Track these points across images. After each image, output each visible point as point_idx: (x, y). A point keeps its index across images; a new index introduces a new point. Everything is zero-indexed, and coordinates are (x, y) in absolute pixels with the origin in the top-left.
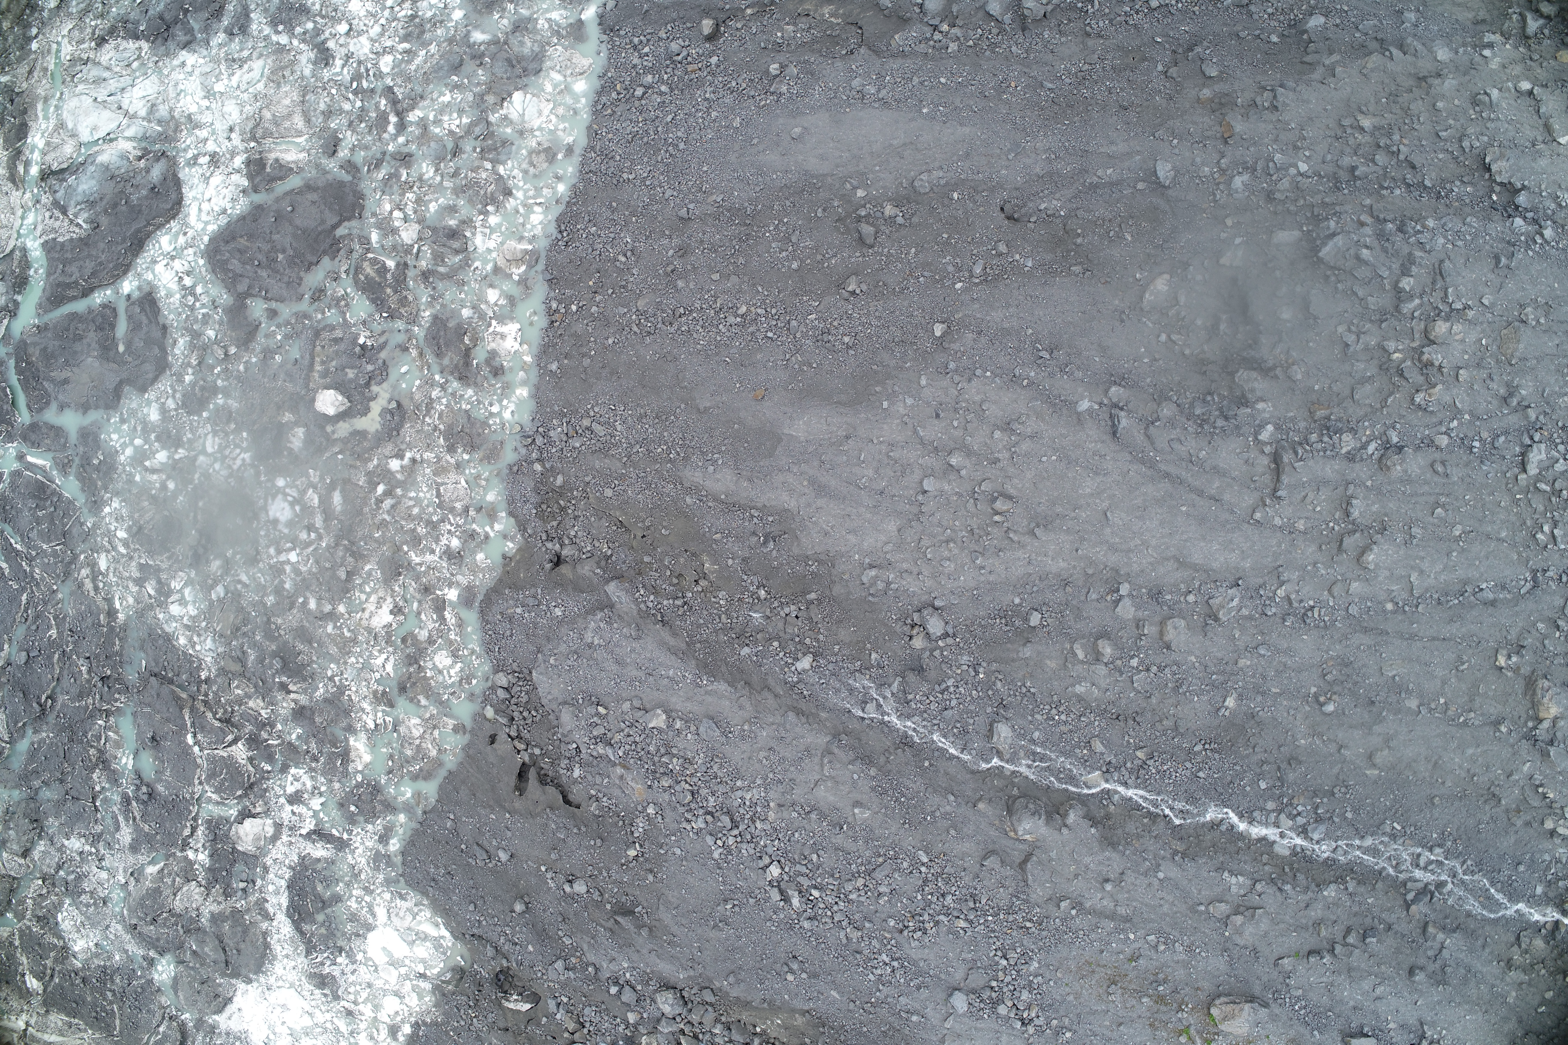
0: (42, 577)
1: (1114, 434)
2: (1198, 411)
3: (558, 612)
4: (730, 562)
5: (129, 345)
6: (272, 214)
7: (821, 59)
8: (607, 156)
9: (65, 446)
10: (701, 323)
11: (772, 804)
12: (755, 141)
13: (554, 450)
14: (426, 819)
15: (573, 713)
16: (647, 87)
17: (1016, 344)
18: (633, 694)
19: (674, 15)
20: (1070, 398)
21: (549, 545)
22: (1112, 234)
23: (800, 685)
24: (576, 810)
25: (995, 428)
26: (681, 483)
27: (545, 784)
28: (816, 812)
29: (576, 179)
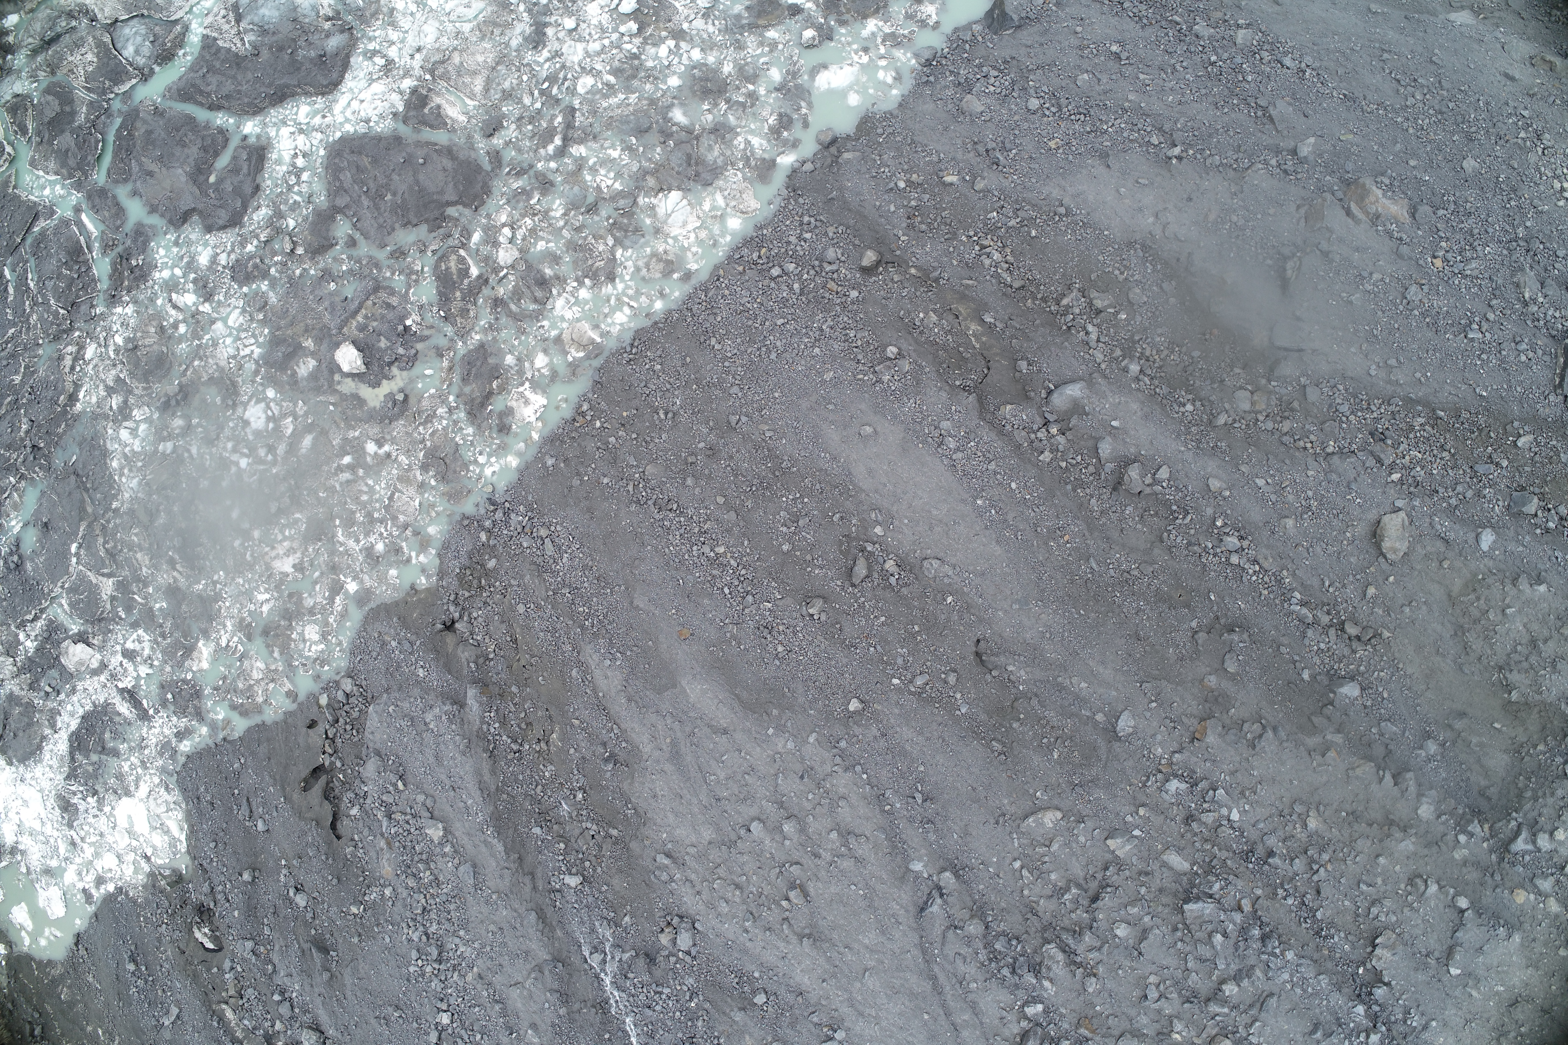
0: (35, 325)
1: (922, 910)
2: (998, 946)
3: (421, 673)
4: (572, 751)
5: (220, 181)
6: (404, 154)
7: (933, 375)
8: (712, 310)
9: (117, 228)
10: (682, 531)
11: (475, 969)
12: (831, 407)
13: (505, 532)
14: (222, 746)
15: (378, 767)
16: (785, 273)
17: (905, 769)
18: (432, 792)
19: (852, 222)
20: (910, 851)
21: (452, 608)
22: (1045, 740)
23: (558, 896)
24: (335, 839)
25: (837, 828)
26: (578, 653)
27: (327, 798)
28: (501, 1006)
29: (676, 308)
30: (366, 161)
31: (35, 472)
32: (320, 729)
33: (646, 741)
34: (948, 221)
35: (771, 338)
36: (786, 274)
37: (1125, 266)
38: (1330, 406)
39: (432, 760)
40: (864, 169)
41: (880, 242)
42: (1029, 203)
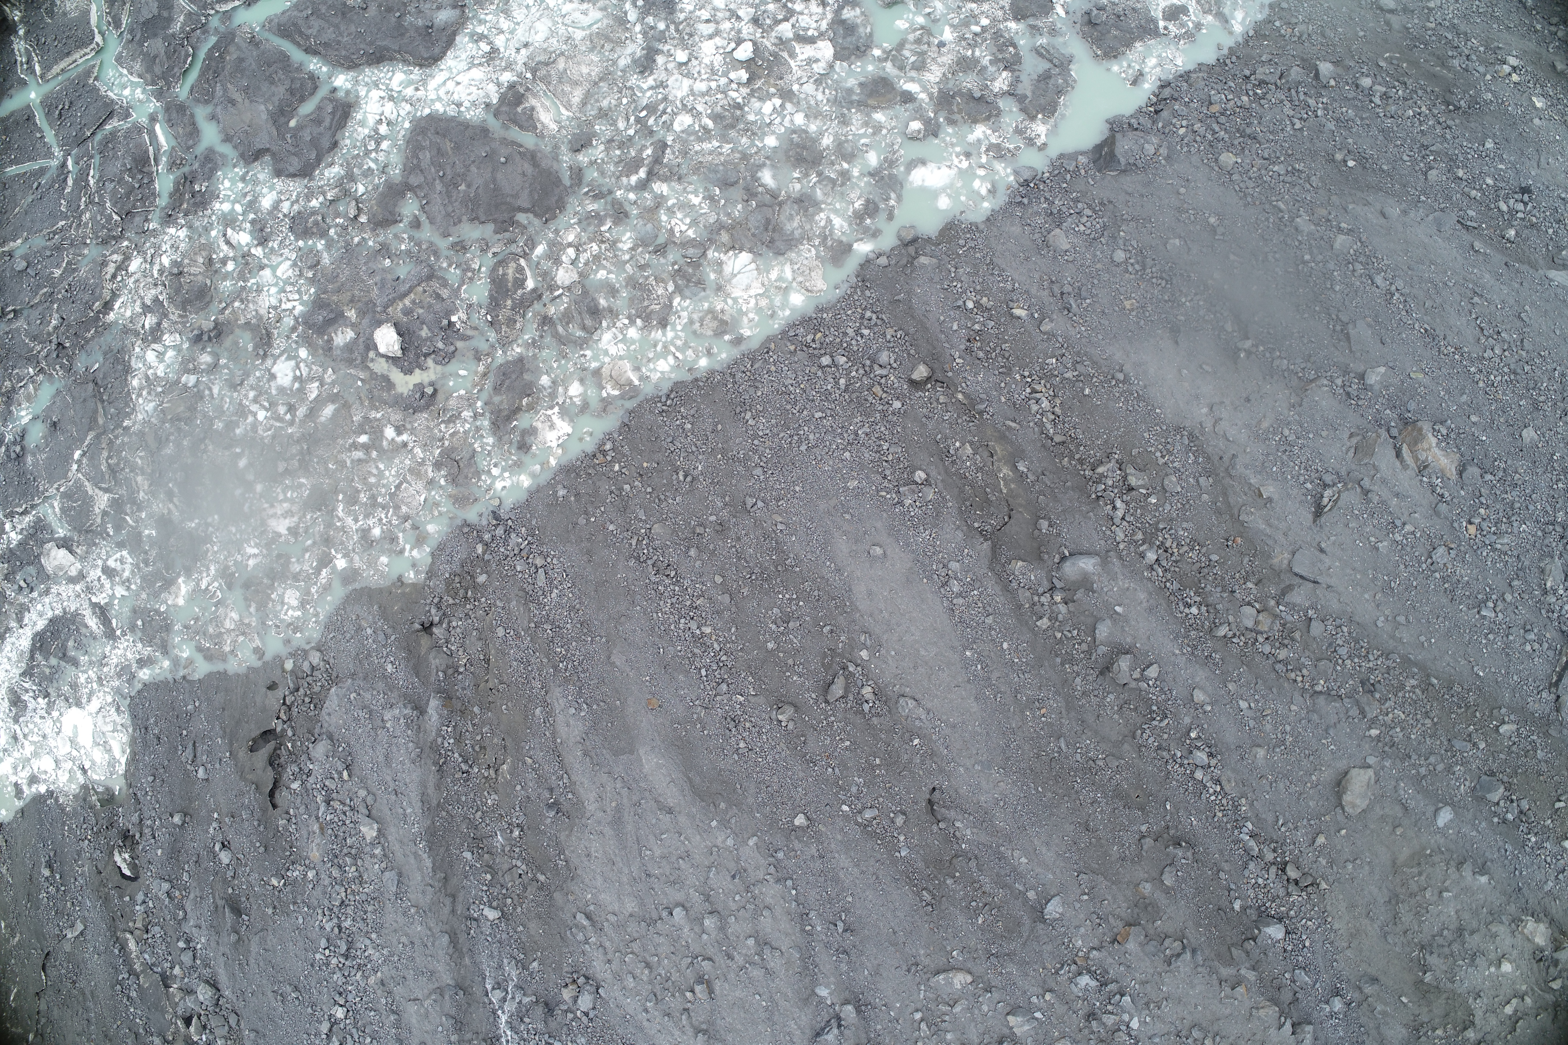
0: (86, 224)
1: (818, 1035)
3: (389, 668)
4: (518, 787)
5: (300, 127)
6: (488, 149)
7: (954, 512)
8: (754, 382)
9: (188, 148)
10: (674, 600)
11: (379, 974)
12: (847, 517)
13: (502, 550)
14: (181, 683)
15: (328, 751)
16: (834, 364)
17: (834, 895)
18: (374, 790)
19: (912, 330)
20: (820, 976)
21: (433, 611)
22: (974, 904)
23: (474, 924)
24: (271, 808)
25: (755, 936)
26: (547, 692)
27: (271, 765)
28: (396, 1017)
29: (719, 369)
30: (448, 146)
31: (55, 370)
32: (280, 693)
33: (592, 799)
34: (1007, 355)
35: (806, 428)
36: (836, 366)
37: (1168, 451)
38: (1330, 645)
39: (381, 759)
40: (936, 279)
41: (934, 359)
42: (1090, 359)
